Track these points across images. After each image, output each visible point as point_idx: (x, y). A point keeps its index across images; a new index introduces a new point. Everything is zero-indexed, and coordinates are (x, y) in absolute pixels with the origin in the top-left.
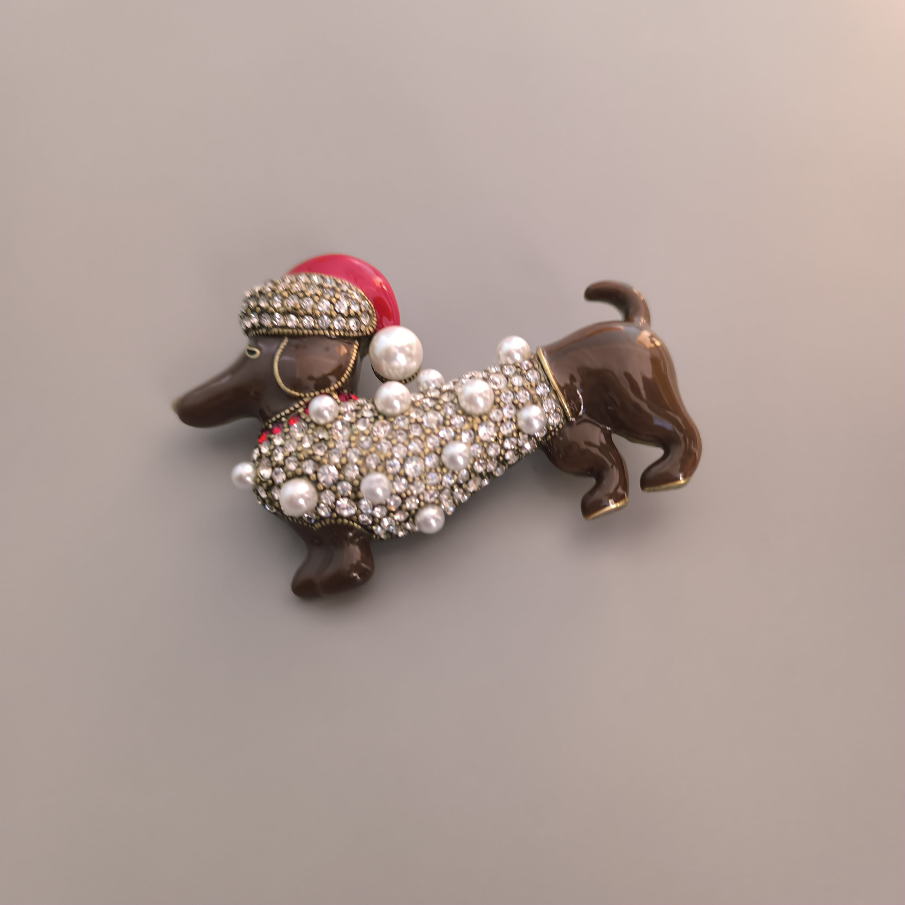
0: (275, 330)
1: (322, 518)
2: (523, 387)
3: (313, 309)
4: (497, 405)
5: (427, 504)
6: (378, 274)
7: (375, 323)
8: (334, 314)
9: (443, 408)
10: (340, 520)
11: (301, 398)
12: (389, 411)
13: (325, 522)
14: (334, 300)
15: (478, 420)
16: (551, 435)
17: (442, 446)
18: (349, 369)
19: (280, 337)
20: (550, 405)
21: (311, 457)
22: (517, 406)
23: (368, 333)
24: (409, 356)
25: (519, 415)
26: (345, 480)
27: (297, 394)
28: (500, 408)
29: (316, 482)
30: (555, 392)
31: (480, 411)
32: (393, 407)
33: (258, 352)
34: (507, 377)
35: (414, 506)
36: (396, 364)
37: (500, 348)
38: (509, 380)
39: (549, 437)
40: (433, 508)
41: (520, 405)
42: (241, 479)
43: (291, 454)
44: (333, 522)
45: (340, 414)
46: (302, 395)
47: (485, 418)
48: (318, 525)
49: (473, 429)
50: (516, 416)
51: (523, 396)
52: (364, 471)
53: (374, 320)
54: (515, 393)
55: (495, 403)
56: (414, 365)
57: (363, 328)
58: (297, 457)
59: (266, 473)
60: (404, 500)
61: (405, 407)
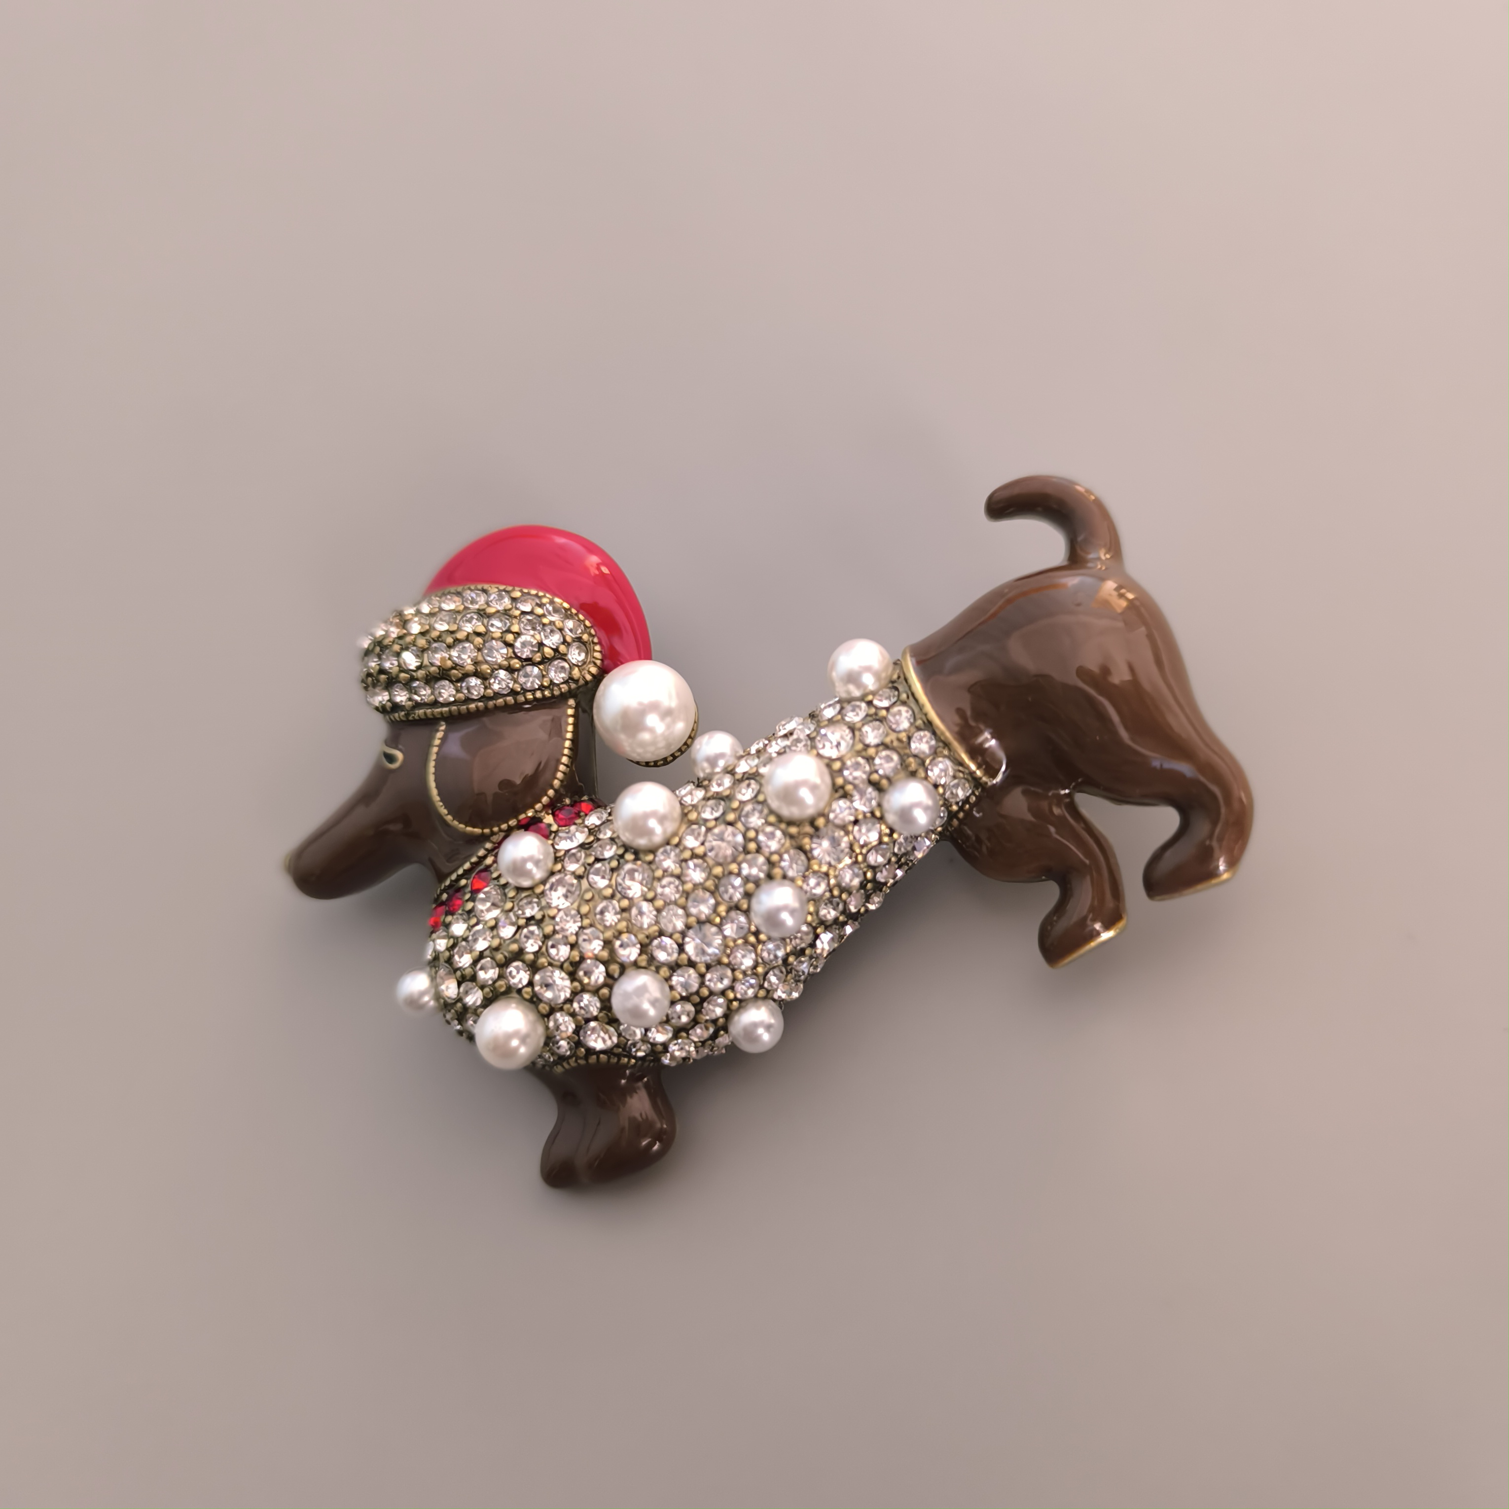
0: (420, 712)
1: (562, 1059)
2: (884, 745)
3: (476, 663)
4: (841, 792)
5: (743, 1003)
6: (592, 548)
7: (598, 655)
8: (516, 664)
9: (739, 818)
10: (593, 1059)
11: (484, 838)
12: (642, 842)
13: (568, 1063)
14: (510, 637)
15: (808, 829)
16: (958, 819)
17: (748, 895)
18: (565, 760)
19: (430, 723)
20: (940, 771)
21: (519, 955)
22: (876, 786)
23: (589, 677)
24: (667, 714)
25: (886, 805)
26: (584, 989)
27: (478, 831)
28: (846, 796)
29: (534, 1001)
30: (946, 745)
31: (810, 811)
32: (650, 832)
33: (399, 755)
34: (852, 728)
35: (719, 1011)
36: (646, 736)
37: (834, 666)
38: (857, 733)
39: (955, 822)
40: (758, 1008)
41: (884, 782)
42: (413, 1002)
43: (481, 955)
44: (582, 1062)
45: (557, 860)
46: (487, 831)
47: (821, 822)
48: (559, 1069)
49: (801, 848)
50: (879, 805)
51: (886, 764)
52: (615, 968)
53: (595, 651)
54: (870, 760)
55: (836, 788)
56: (681, 728)
57: (576, 673)
58: (493, 958)
59: (450, 989)
60: (699, 1008)
61: (671, 827)
